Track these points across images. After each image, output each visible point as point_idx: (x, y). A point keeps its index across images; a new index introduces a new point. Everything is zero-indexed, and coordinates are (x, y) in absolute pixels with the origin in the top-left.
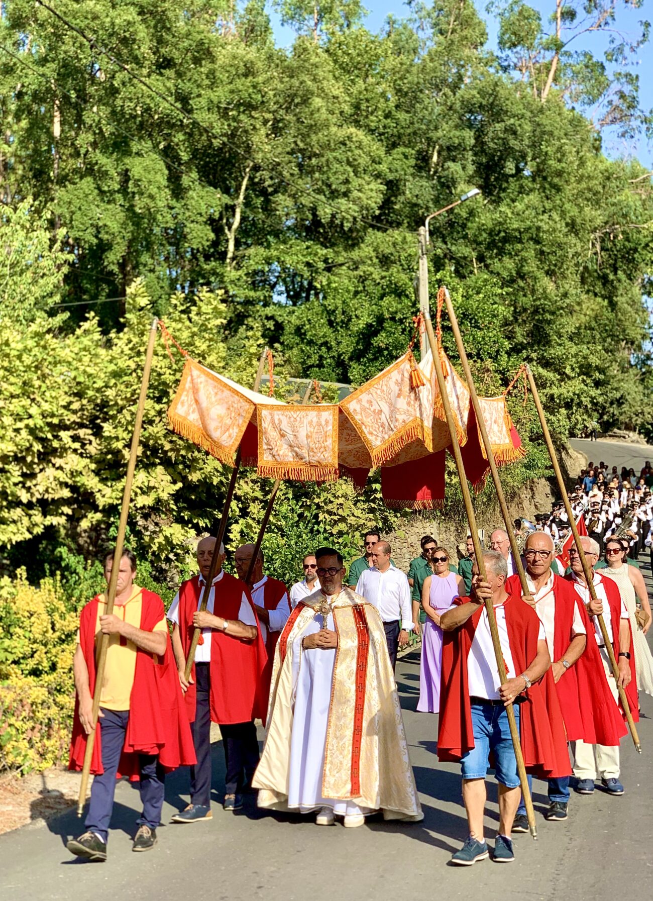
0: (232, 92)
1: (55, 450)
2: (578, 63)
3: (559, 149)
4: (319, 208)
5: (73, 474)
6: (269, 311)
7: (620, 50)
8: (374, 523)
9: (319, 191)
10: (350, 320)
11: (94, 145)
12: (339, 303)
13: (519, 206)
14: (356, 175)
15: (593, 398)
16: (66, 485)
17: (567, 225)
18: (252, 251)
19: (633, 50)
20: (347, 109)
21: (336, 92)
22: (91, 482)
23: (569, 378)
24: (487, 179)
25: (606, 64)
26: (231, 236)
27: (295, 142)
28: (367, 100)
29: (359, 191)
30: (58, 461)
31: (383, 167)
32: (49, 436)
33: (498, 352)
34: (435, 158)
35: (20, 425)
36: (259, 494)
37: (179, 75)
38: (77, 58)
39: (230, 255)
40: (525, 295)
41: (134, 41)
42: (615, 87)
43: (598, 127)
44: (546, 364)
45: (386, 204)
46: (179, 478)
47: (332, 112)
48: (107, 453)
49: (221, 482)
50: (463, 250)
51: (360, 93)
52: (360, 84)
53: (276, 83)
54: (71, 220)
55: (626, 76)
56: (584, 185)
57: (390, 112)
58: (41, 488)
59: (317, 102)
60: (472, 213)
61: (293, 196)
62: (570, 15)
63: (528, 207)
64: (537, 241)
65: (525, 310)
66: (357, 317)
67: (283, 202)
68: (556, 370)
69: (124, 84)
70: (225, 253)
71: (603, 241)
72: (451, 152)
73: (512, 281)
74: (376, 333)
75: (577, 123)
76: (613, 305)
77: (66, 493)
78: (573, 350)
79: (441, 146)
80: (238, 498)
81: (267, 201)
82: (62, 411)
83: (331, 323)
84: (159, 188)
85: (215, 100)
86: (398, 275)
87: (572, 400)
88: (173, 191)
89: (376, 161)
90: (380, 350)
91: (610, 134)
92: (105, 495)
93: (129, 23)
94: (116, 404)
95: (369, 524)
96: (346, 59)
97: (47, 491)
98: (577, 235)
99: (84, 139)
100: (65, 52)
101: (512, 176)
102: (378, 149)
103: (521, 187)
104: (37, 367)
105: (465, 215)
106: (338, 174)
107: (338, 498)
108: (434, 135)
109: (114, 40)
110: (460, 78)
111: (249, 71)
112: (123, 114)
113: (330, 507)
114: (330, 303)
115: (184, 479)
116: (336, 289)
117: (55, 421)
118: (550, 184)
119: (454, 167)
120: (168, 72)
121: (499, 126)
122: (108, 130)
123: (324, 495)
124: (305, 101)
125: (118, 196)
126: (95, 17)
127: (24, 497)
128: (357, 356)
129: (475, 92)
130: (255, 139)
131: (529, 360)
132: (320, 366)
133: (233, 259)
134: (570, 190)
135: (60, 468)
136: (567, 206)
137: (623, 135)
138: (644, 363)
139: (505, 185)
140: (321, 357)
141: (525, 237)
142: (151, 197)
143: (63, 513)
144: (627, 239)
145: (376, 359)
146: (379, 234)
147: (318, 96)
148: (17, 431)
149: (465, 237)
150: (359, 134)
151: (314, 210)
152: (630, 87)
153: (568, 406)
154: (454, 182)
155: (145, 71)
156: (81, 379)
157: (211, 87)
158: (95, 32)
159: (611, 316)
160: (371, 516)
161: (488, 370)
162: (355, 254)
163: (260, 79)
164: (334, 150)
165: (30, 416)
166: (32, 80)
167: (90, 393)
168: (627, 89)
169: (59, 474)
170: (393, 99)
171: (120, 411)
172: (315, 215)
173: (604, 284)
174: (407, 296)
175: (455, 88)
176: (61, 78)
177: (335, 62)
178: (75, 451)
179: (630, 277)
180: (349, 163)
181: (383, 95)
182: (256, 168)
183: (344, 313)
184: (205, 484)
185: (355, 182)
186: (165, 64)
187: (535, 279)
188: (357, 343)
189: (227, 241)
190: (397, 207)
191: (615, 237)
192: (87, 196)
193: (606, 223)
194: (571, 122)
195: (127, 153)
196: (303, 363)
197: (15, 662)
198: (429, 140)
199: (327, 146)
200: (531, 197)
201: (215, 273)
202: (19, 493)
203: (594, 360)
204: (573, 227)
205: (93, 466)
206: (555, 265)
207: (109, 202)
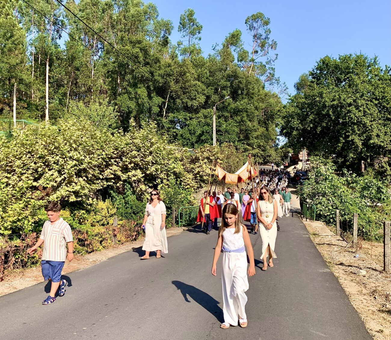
0: (165, 71)
1: (110, 164)
2: (258, 65)
3: (253, 87)
4: (188, 103)
5: (115, 171)
6: (175, 130)
7: (270, 61)
8: (197, 186)
9: (188, 98)
10: (195, 132)
11: (128, 85)
12: (192, 128)
13: (242, 102)
14: (198, 94)
15: (261, 154)
16: (113, 174)
17: (255, 107)
18: (170, 114)
19: (273, 61)
20: (196, 76)
21: (193, 72)
22: (119, 173)
23: (255, 149)
24: (233, 96)
25: (266, 65)
26: (164, 110)
27: (182, 85)
28: (202, 74)
29: (199, 98)
30: (111, 168)
31: (206, 92)
32: (108, 160)
33: (235, 141)
34: (219, 90)
35: (99, 157)
36: (166, 177)
37: (151, 67)
38: (123, 61)
39: (164, 115)
40: (243, 126)
41: (138, 57)
42: (269, 71)
43: (264, 82)
44: (249, 145)
45: (206, 102)
46: (144, 173)
47: (192, 77)
48: (124, 166)
49: (155, 174)
50: (226, 114)
51: (200, 72)
52: (200, 70)
53: (177, 69)
54: (122, 105)
55: (272, 68)
56: (259, 97)
57: (208, 77)
58: (106, 175)
59: (188, 74)
60: (229, 104)
61: (182, 100)
62: (256, 52)
63: (244, 103)
64: (247, 112)
65: (243, 130)
66: (197, 132)
67: (178, 101)
68: (251, 147)
69: (136, 69)
70: (163, 115)
71: (265, 112)
72: (224, 88)
73: (240, 122)
74: (202, 136)
75: (258, 80)
76: (267, 130)
77: (113, 176)
78: (256, 141)
79: (221, 87)
80: (160, 178)
81: (174, 101)
82: (112, 154)
83: (190, 134)
84: (145, 97)
85: (160, 73)
86: (208, 120)
87: (256, 154)
88: (149, 98)
89: (203, 90)
90: (203, 140)
91: (267, 84)
92: (124, 177)
93: (137, 52)
94: (127, 152)
95: (196, 186)
96: (196, 63)
97: (107, 176)
98: (257, 110)
99: (125, 84)
100: (120, 60)
101: (240, 94)
102: (204, 87)
103: (243, 97)
104: (105, 142)
105: (227, 105)
106: (193, 93)
107: (187, 178)
108: (219, 83)
109: (133, 57)
110: (227, 68)
111: (169, 66)
112: (136, 77)
113: (185, 181)
114: (190, 128)
115: (145, 173)
116: (192, 124)
117: (110, 156)
118: (250, 96)
119: (224, 92)
120: (148, 66)
121: (237, 81)
122: (131, 81)
123: (183, 178)
124: (185, 74)
125: (134, 99)
126: (128, 50)
127: (101, 177)
128: (196, 142)
129: (230, 72)
130: (171, 84)
131: (243, 143)
132: (187, 145)
133: (165, 116)
134: (255, 99)
135: (111, 169)
136: (255, 103)
137: (271, 84)
138: (276, 146)
139: (238, 97)
140: (187, 143)
141: (243, 110)
142: (143, 99)
143: (112, 182)
144: (272, 112)
145: (202, 143)
146: (204, 110)
147: (188, 73)
148: (99, 159)
149: (227, 111)
150: (199, 83)
151: (187, 103)
152: (272, 71)
153: (254, 156)
154: (224, 96)
155: (141, 65)
156: (117, 145)
157: (159, 70)
158: (128, 54)
159: (267, 133)
160: (196, 184)
161: (231, 145)
162: (198, 115)
163: (172, 68)
164: (192, 87)
165: (102, 155)
166: (111, 67)
167: (120, 149)
168: (272, 72)
169: (111, 171)
170: (208, 74)
171: (128, 154)
172: (187, 105)
173: (265, 124)
174: (211, 126)
175: (225, 71)
176: (119, 67)
177: (193, 64)
178: (115, 165)
179: (272, 122)
180: (196, 91)
181: (206, 73)
182: (171, 92)
183: (194, 130)
184: (151, 174)
185: (198, 96)
186: (147, 64)
187: (246, 122)
188: (197, 139)
189: (164, 112)
190: (209, 103)
191: (268, 111)
192: (125, 99)
193: (265, 108)
194: (256, 80)
195: (137, 88)
196: (183, 144)
197: (97, 222)
198: (218, 85)
199: (190, 86)
200: (245, 100)
201: (160, 120)
202: (100, 176)
203: (262, 144)
204: (256, 108)
205: (120, 169)
206: (251, 118)
207: (131, 101)
